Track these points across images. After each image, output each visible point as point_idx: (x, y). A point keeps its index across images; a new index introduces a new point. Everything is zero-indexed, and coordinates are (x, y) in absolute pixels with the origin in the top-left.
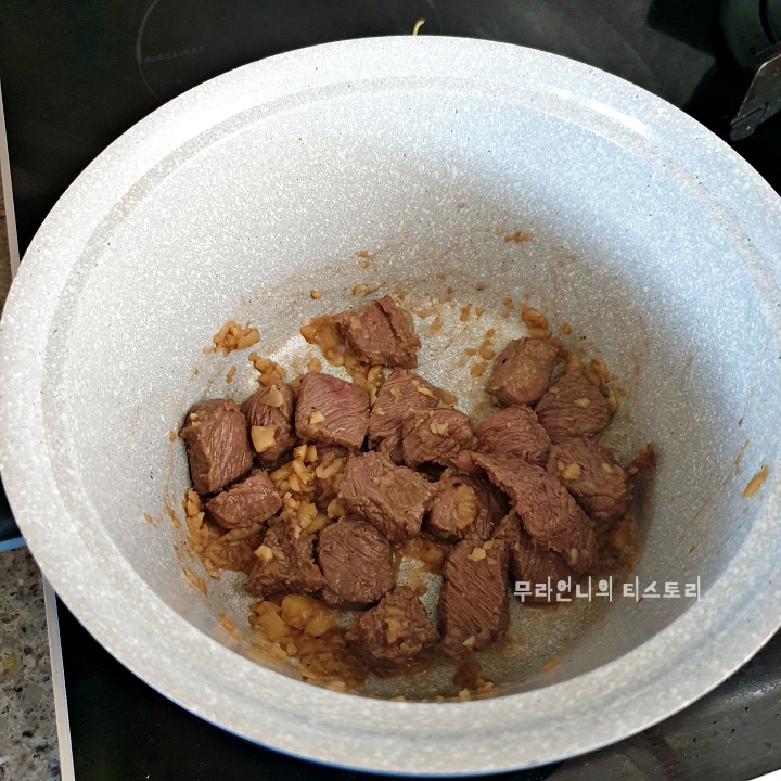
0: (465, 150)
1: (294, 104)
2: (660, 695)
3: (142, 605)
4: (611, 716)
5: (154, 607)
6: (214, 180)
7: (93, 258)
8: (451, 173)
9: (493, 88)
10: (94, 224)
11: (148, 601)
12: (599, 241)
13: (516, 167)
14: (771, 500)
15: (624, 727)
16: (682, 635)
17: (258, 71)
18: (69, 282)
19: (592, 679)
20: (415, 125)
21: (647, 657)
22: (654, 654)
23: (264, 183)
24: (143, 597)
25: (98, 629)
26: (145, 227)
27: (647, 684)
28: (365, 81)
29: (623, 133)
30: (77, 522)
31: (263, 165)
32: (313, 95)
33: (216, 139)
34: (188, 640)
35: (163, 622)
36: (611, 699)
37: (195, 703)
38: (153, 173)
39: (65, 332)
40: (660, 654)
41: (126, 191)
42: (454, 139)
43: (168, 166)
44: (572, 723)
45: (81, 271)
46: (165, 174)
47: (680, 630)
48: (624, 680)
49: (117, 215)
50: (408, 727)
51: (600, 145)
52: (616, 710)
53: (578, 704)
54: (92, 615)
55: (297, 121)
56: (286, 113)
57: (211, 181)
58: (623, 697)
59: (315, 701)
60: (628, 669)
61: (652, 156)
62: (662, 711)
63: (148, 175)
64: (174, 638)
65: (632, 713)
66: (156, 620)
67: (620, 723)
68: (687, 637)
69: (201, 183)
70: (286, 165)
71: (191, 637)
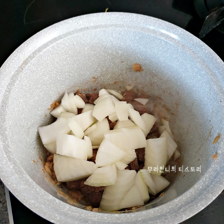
0: (123, 45)
1: (71, 34)
2: (195, 206)
3: (34, 189)
4: (181, 214)
5: (38, 190)
6: (48, 58)
7: (13, 83)
8: (119, 52)
9: (130, 27)
10: (13, 73)
11: (36, 188)
12: (164, 70)
13: (138, 50)
14: (222, 144)
15: (185, 217)
16: (199, 187)
17: (60, 25)
18: (6, 91)
19: (173, 203)
20: (108, 39)
21: (189, 195)
22: (192, 193)
23: (63, 58)
24: (34, 187)
25: (21, 198)
26: (28, 73)
27: (190, 203)
28: (92, 26)
29: (169, 38)
30: (12, 165)
31: (63, 53)
32: (77, 31)
33: (49, 46)
34: (49, 199)
35: (41, 194)
36: (180, 208)
37: (53, 219)
38: (30, 57)
39: (5, 106)
40: (193, 193)
41: (22, 63)
42: (119, 42)
43: (34, 55)
44: (169, 217)
45: (10, 88)
46: (34, 57)
47: (199, 185)
48: (183, 202)
49: (20, 70)
50: (119, 222)
51: (163, 42)
52: (182, 211)
53: (170, 210)
54: (19, 194)
55: (72, 39)
56: (69, 37)
57: (47, 58)
58: (184, 208)
59: (90, 215)
60: (184, 198)
61: (178, 44)
62: (196, 211)
63: (28, 57)
64: (45, 199)
65: (187, 212)
66: (39, 194)
67: (183, 216)
68: (201, 187)
69: (45, 59)
70: (70, 52)
71: (50, 198)
